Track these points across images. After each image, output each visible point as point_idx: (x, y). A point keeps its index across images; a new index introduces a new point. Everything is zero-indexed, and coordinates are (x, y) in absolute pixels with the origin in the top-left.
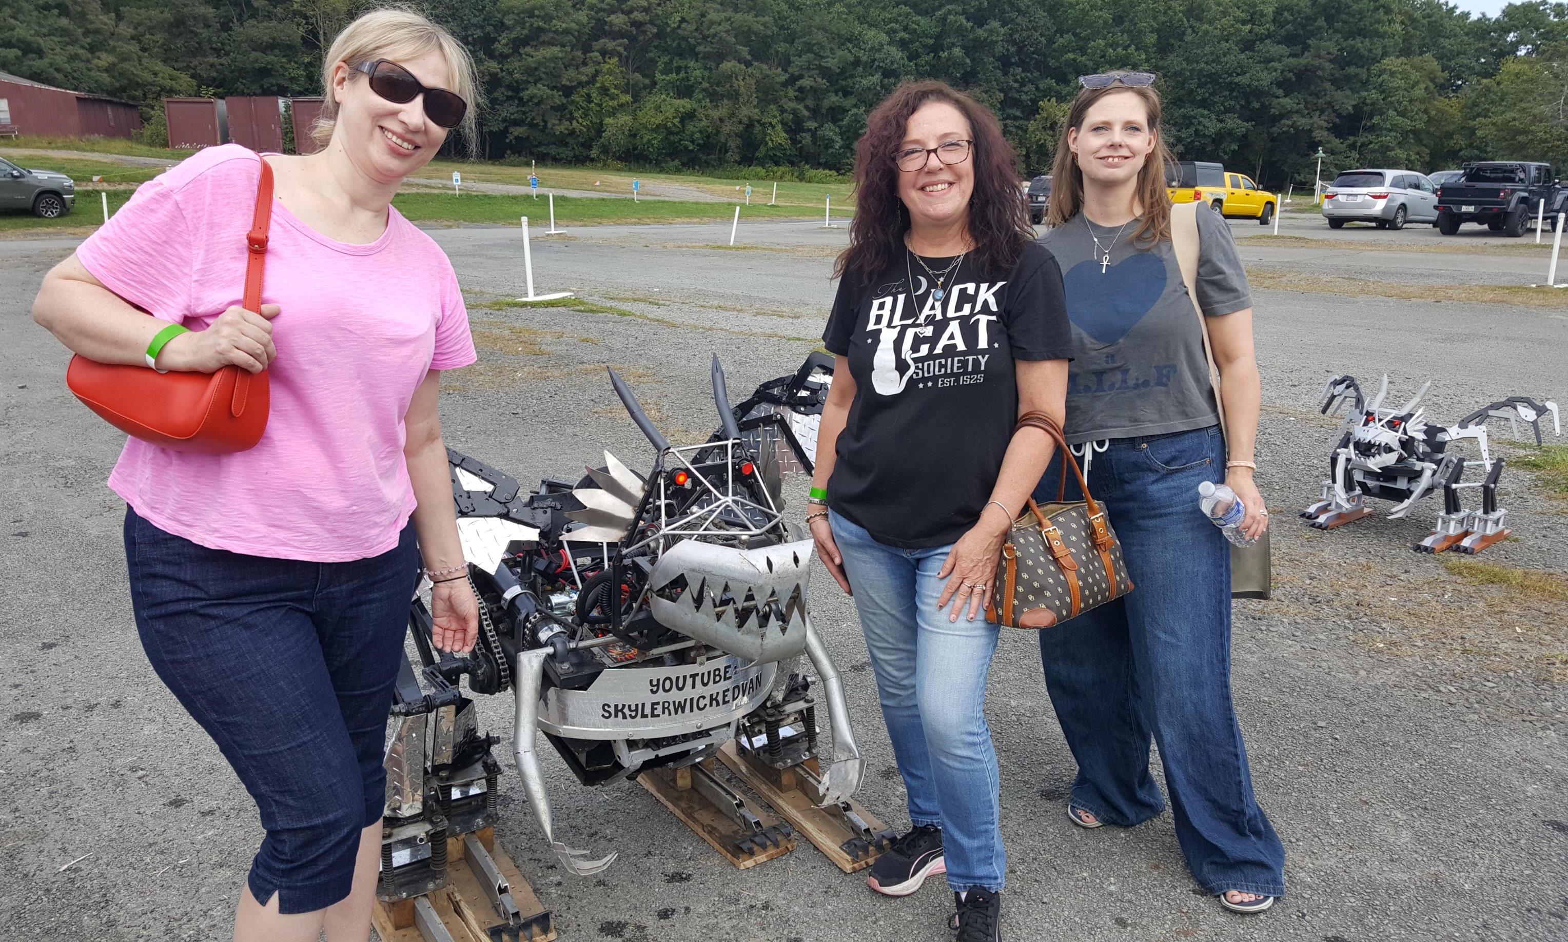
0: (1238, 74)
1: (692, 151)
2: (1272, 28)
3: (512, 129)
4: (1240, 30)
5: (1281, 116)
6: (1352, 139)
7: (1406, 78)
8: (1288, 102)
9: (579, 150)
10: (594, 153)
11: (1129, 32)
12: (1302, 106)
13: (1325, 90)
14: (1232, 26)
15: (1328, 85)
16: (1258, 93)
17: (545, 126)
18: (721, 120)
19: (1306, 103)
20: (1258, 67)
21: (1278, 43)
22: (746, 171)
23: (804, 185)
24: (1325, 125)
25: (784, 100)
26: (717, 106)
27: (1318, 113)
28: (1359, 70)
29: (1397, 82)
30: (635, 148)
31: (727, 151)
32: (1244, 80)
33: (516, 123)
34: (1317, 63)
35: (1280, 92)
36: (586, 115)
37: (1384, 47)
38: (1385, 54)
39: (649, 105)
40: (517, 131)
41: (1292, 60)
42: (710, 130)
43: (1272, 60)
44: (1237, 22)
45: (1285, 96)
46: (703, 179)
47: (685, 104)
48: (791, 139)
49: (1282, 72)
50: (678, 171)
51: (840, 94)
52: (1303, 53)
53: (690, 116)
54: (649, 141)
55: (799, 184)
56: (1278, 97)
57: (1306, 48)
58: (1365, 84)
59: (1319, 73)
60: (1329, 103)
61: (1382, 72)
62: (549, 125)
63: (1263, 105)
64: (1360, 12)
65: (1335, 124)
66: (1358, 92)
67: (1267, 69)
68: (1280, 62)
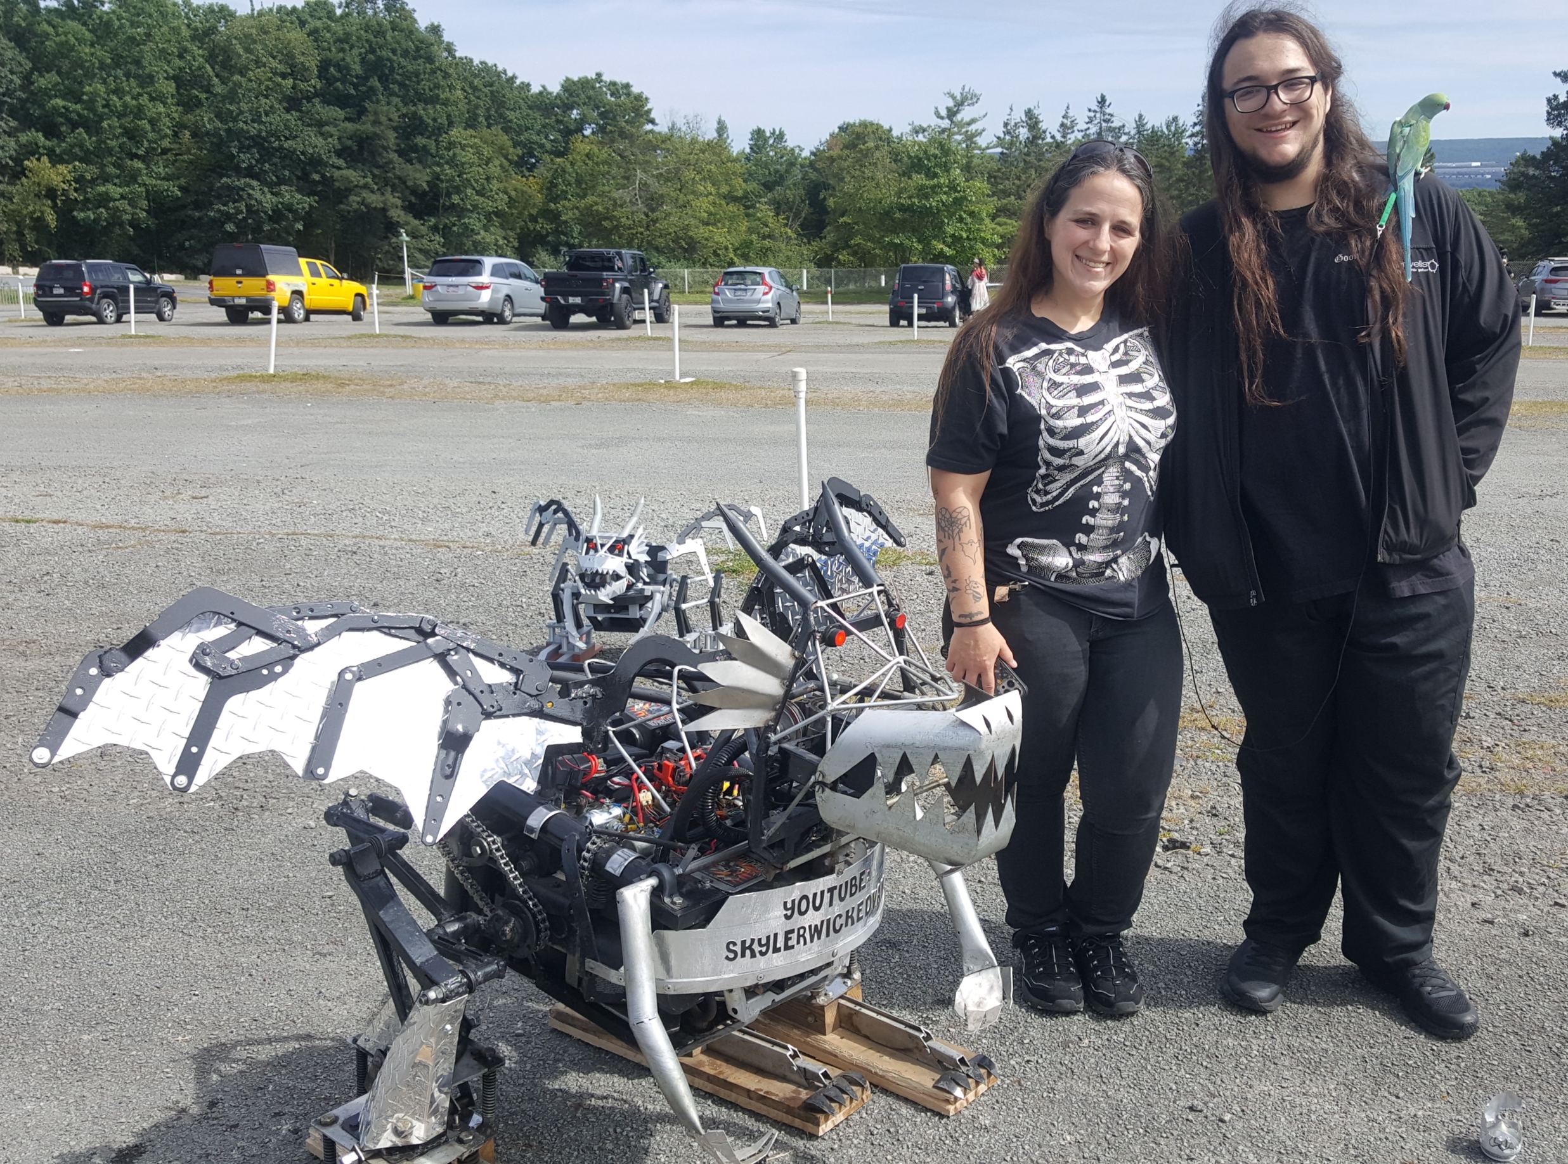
0: (287, 139)
2: (319, 85)
4: (279, 85)
5: (349, 191)
6: (433, 220)
7: (479, 153)
8: (353, 175)
11: (137, 77)
12: (369, 180)
13: (391, 162)
14: (270, 79)
15: (394, 156)
16: (316, 162)
19: (374, 176)
20: (311, 132)
21: (329, 104)
24: (399, 202)
27: (389, 189)
28: (426, 141)
29: (469, 157)
32: (295, 145)
34: (378, 130)
35: (341, 162)
37: (449, 116)
38: (451, 124)
41: (348, 125)
43: (325, 124)
44: (275, 74)
45: (348, 168)
49: (339, 139)
52: (359, 118)
56: (339, 168)
57: (362, 112)
58: (436, 157)
59: (382, 142)
60: (399, 178)
61: (451, 145)
63: (323, 176)
64: (417, 74)
65: (410, 202)
66: (430, 167)
67: (322, 134)
68: (336, 126)
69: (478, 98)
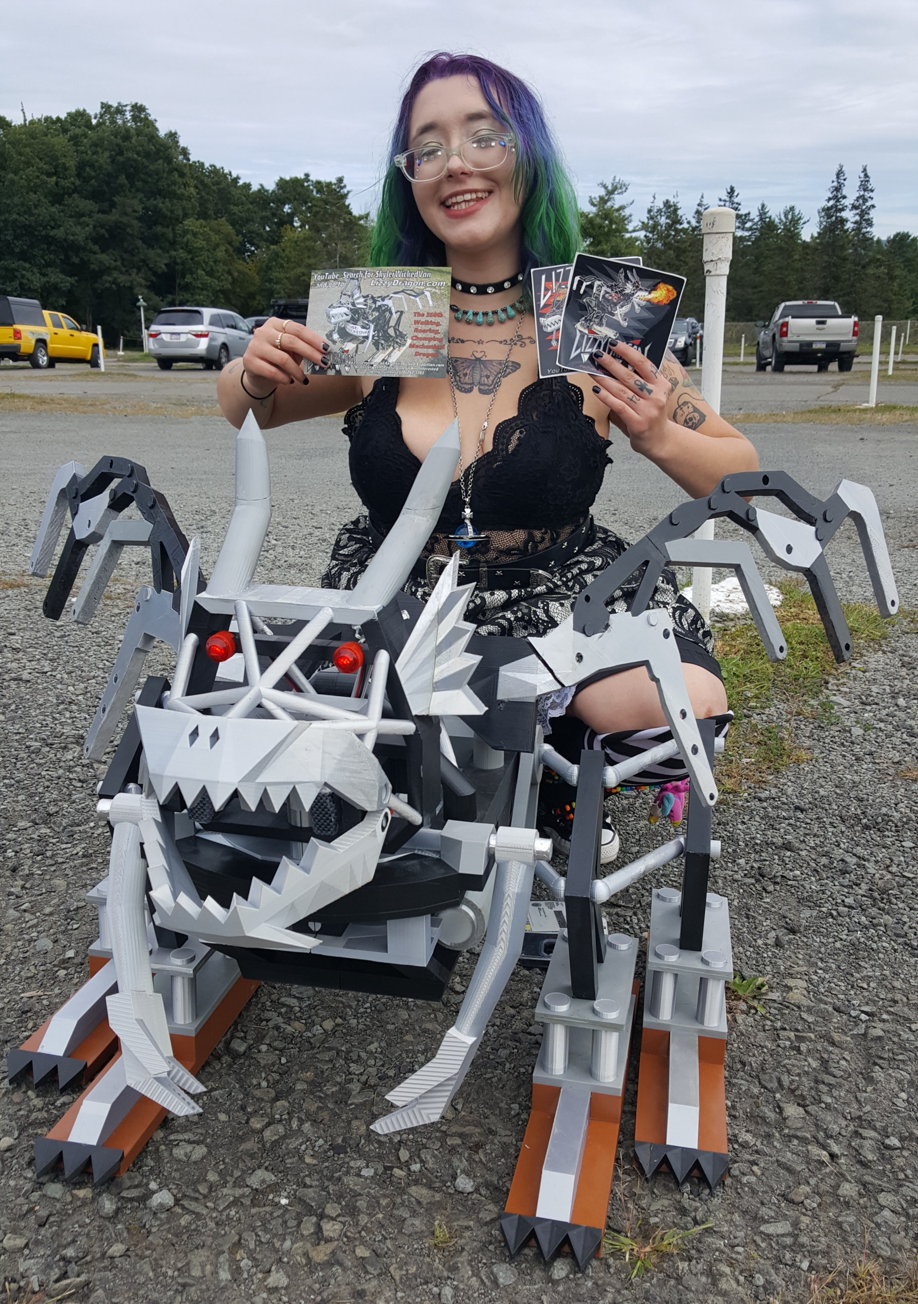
0: (53, 228)
2: (78, 183)
4: (46, 182)
5: (102, 272)
6: (170, 297)
7: (208, 240)
8: (105, 258)
12: (119, 263)
13: (138, 248)
14: (38, 177)
15: (139, 243)
16: (75, 248)
19: (123, 259)
20: (71, 221)
21: (86, 198)
24: (144, 282)
27: (135, 271)
28: (165, 230)
29: (200, 243)
32: (59, 233)
34: (125, 220)
35: (96, 248)
37: (184, 209)
38: (186, 216)
41: (101, 216)
43: (83, 215)
44: (42, 173)
45: (102, 252)
49: (95, 227)
52: (111, 211)
56: (95, 253)
57: (113, 205)
58: (173, 244)
59: (129, 230)
60: (144, 261)
61: (186, 232)
63: (82, 259)
64: (157, 172)
65: (152, 281)
66: (168, 252)
67: (80, 224)
68: (91, 217)
69: (208, 194)
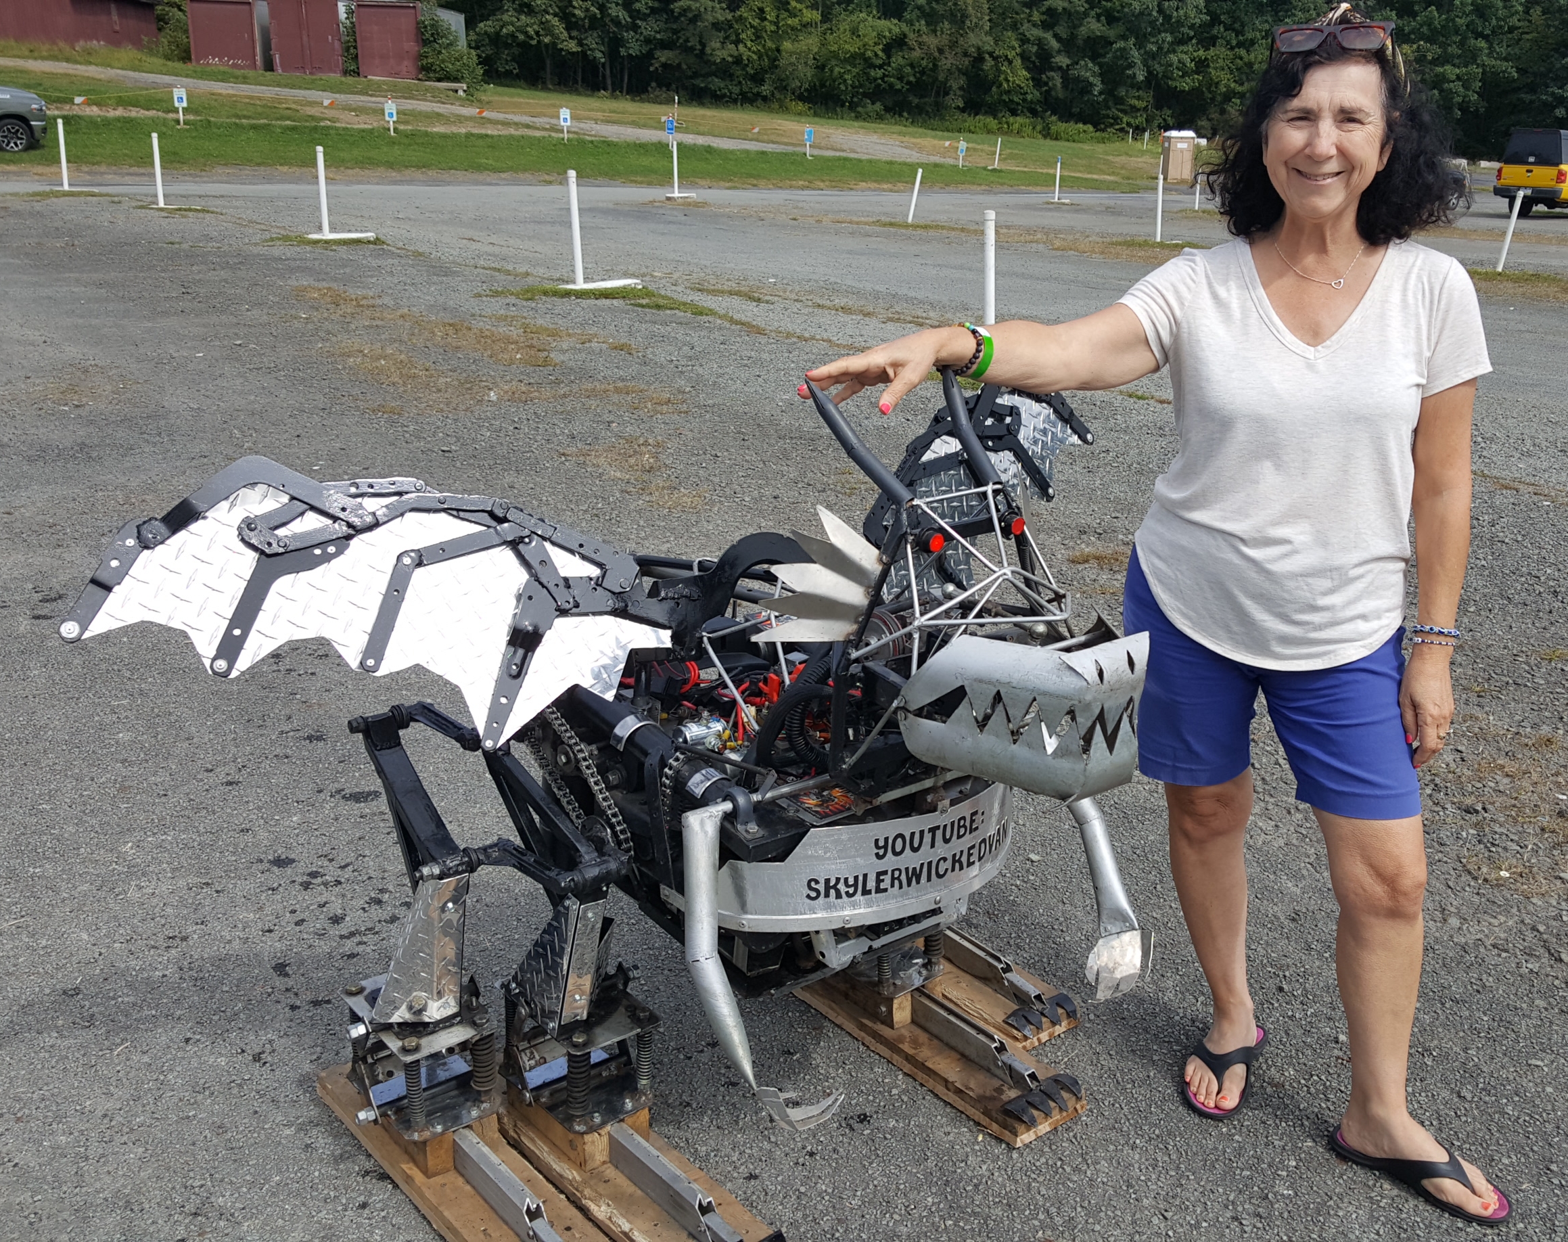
1: (900, 90)
3: (658, 53)
9: (747, 85)
10: (766, 89)
17: (702, 51)
18: (941, 51)
22: (970, 121)
23: (1049, 142)
25: (1026, 25)
26: (935, 31)
30: (823, 85)
31: (947, 94)
33: (665, 45)
36: (758, 37)
39: (844, 26)
40: (663, 56)
42: (924, 63)
46: (911, 129)
47: (891, 27)
48: (1033, 79)
50: (880, 118)
51: (1103, 18)
53: (898, 43)
54: (841, 75)
55: (1042, 141)
62: (708, 50)
